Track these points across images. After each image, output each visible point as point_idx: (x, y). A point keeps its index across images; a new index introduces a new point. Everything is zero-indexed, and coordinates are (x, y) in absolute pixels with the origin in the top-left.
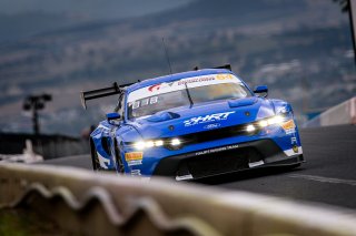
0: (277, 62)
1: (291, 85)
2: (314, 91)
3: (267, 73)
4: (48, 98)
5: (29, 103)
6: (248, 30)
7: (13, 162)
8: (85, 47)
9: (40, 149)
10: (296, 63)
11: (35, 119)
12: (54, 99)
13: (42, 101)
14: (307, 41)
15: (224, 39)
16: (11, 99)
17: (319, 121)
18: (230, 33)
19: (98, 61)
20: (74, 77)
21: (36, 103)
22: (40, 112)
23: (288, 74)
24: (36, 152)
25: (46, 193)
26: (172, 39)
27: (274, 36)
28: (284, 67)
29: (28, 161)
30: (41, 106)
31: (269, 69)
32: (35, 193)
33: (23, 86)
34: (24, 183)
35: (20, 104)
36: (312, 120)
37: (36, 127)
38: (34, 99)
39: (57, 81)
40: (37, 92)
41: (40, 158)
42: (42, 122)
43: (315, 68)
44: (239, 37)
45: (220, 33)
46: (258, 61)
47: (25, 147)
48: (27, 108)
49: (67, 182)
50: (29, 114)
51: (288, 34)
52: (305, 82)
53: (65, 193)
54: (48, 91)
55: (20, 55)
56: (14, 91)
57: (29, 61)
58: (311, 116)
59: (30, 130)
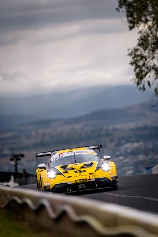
0: (132, 142)
1: (139, 153)
2: (150, 156)
3: (127, 148)
4: (22, 155)
5: (13, 157)
6: (119, 126)
7: (4, 186)
8: (41, 131)
9: (18, 180)
10: (141, 143)
11: (16, 166)
12: (25, 156)
13: (19, 157)
14: (147, 133)
15: (107, 130)
16: (5, 156)
17: (151, 171)
18: (110, 127)
19: (47, 139)
20: (35, 146)
21: (17, 158)
22: (18, 162)
23: (137, 148)
24: (15, 181)
25: (19, 201)
26: (83, 129)
27: (132, 130)
28: (136, 145)
29: (12, 186)
30: (19, 159)
31: (128, 145)
32: (14, 201)
33: (11, 149)
34: (9, 196)
35: (9, 158)
36: (148, 171)
37: (16, 169)
38: (16, 156)
39: (27, 148)
40: (17, 152)
41: (17, 184)
42: (19, 167)
43: (150, 146)
44: (114, 130)
45: (105, 127)
46: (123, 141)
47: (10, 179)
48: (12, 160)
49: (29, 197)
50: (13, 163)
51: (138, 129)
52: (145, 152)
53: (29, 202)
54: (23, 152)
55: (10, 134)
56: (6, 152)
57: (14, 137)
58: (148, 169)
59: (14, 171)
